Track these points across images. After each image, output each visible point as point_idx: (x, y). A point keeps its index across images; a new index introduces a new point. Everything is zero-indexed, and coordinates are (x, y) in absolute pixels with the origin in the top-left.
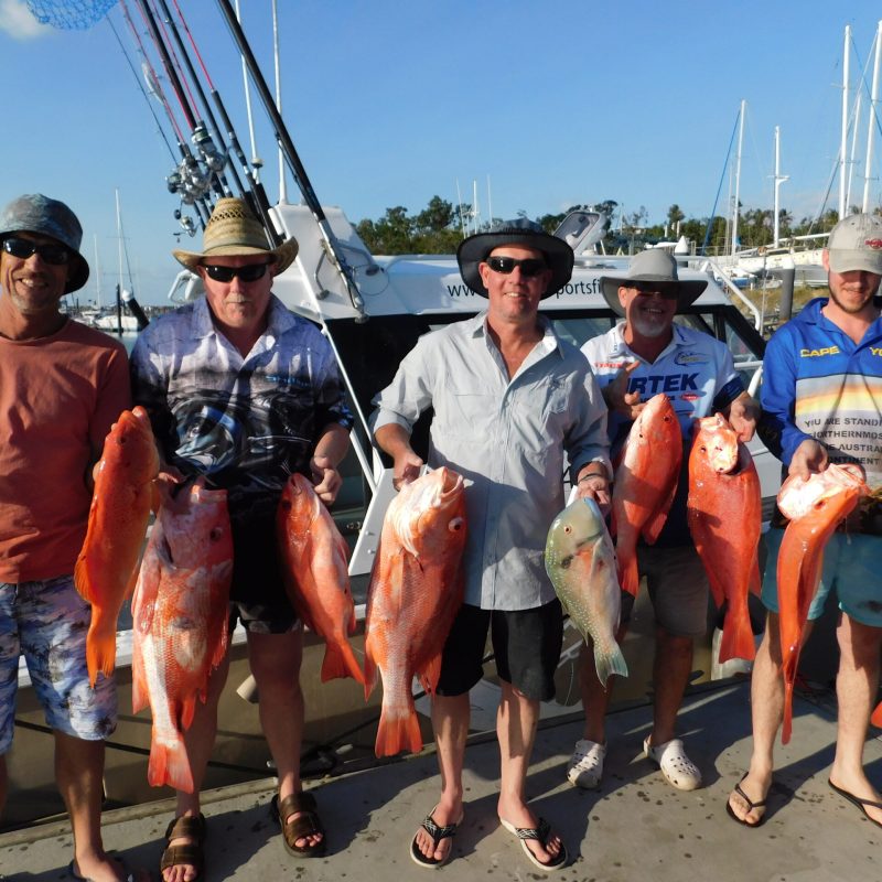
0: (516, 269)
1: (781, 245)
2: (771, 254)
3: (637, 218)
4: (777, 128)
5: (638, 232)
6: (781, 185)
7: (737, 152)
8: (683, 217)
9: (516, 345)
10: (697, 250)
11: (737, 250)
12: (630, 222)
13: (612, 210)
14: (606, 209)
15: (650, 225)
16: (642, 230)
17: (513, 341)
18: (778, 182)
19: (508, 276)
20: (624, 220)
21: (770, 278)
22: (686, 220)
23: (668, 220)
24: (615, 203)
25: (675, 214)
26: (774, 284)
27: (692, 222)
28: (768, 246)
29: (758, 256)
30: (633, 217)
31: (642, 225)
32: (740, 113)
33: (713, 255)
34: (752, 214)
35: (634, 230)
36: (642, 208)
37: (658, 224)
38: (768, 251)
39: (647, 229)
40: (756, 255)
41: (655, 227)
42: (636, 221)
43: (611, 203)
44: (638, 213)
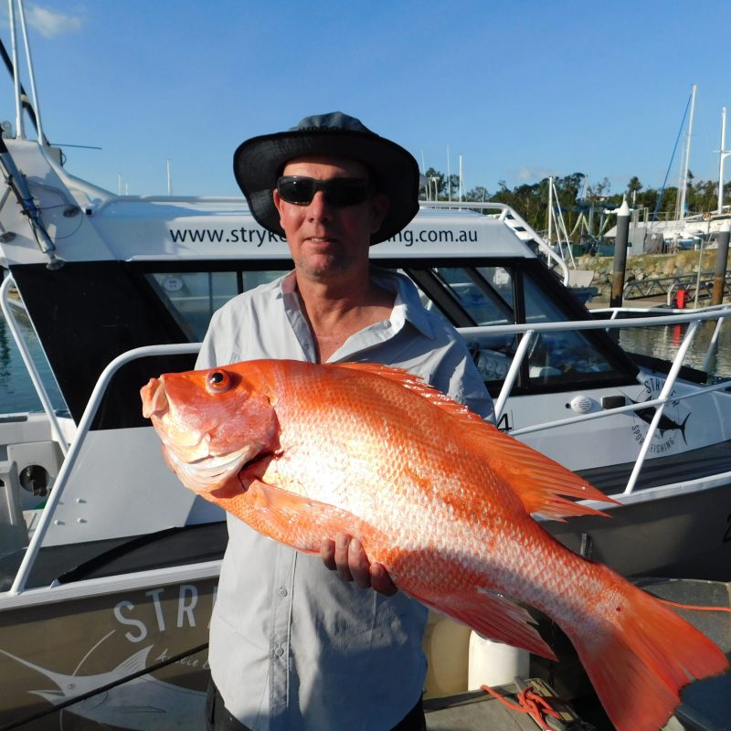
0: (317, 196)
1: (724, 211)
2: (715, 219)
3: (601, 188)
4: (724, 109)
5: (602, 200)
6: (726, 159)
7: (688, 130)
8: (640, 187)
9: (333, 315)
10: (650, 215)
11: (685, 215)
12: (595, 191)
13: (580, 181)
14: (574, 180)
15: (612, 194)
16: (606, 198)
17: (328, 310)
18: (723, 156)
19: (307, 208)
20: (589, 189)
21: (713, 240)
22: (643, 190)
23: (628, 189)
24: (582, 175)
25: (635, 184)
26: (715, 245)
27: (649, 191)
28: (713, 212)
29: (703, 221)
30: (598, 187)
31: (605, 194)
32: (691, 96)
33: (664, 220)
34: (702, 185)
35: (598, 198)
36: (606, 179)
37: (619, 194)
38: (712, 217)
39: (610, 197)
40: (702, 220)
41: (617, 196)
42: (600, 191)
43: (580, 175)
44: (602, 183)
